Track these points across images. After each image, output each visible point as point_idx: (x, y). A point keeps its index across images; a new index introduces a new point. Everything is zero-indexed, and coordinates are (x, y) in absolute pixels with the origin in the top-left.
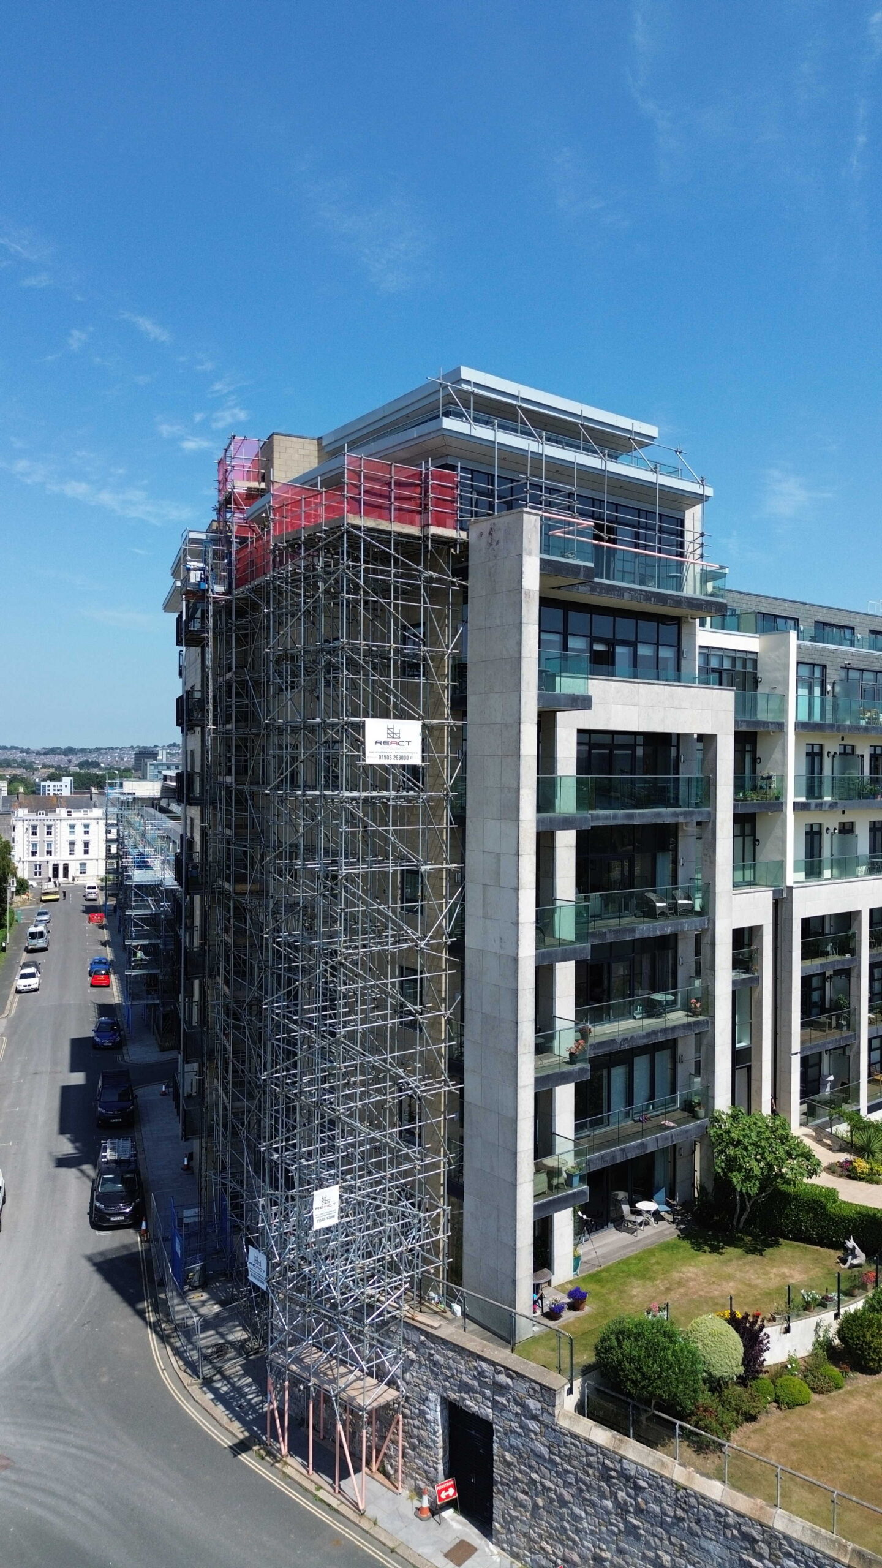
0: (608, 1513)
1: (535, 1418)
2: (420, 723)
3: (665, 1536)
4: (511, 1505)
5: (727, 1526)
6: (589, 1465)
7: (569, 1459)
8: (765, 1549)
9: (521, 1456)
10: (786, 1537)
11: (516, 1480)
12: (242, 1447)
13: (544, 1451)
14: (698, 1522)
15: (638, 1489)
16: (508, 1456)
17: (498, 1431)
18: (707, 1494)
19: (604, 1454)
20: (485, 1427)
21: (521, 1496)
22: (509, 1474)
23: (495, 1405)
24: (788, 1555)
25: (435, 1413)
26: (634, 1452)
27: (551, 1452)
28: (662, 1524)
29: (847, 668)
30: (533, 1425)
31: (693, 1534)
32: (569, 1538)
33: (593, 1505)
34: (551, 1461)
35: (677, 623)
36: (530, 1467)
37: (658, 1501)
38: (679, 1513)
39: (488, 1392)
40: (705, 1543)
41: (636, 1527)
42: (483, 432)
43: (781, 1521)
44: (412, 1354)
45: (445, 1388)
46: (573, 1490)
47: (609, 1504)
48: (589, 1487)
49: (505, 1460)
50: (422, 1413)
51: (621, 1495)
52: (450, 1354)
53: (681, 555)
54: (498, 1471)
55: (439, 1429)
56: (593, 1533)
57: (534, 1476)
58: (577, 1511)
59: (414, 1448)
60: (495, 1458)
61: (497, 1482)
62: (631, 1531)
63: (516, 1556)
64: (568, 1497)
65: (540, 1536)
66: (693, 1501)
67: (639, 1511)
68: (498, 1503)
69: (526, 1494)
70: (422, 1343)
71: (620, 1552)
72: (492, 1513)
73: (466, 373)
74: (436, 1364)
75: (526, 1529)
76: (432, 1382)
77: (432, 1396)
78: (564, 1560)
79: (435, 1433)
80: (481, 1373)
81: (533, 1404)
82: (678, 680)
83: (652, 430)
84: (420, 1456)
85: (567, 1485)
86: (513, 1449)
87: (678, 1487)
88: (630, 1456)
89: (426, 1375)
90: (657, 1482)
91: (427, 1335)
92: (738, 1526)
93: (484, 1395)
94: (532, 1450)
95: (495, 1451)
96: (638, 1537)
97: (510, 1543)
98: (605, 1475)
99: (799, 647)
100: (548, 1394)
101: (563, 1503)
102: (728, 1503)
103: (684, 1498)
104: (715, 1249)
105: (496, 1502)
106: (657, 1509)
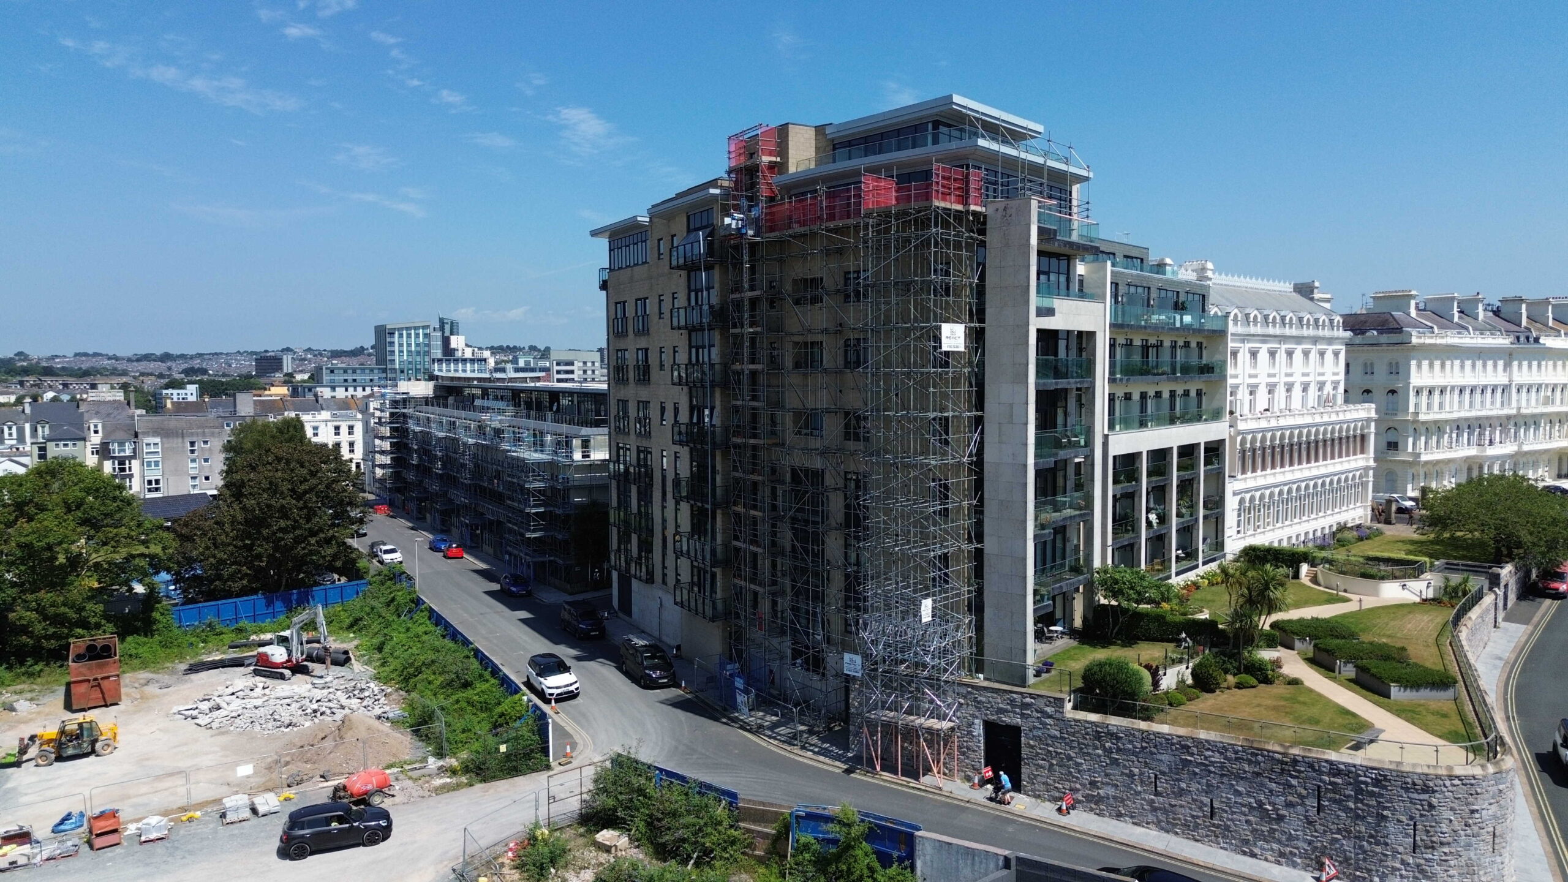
0: (1099, 756)
1: (1050, 717)
2: (963, 326)
3: (1135, 759)
4: (1034, 768)
5: (1173, 744)
6: (1087, 734)
7: (1073, 734)
8: (1195, 750)
9: (1041, 740)
10: (1207, 741)
11: (1038, 754)
12: (848, 771)
13: (1057, 734)
14: (1155, 747)
15: (1118, 738)
16: (1032, 742)
17: (1025, 730)
18: (1160, 731)
19: (1097, 726)
20: (1016, 731)
21: (1041, 762)
22: (1033, 753)
23: (1023, 715)
24: (1208, 749)
25: (979, 730)
26: (1114, 721)
27: (1061, 733)
28: (1134, 753)
29: (1129, 285)
30: (1049, 721)
31: (1152, 753)
32: (1074, 777)
33: (1089, 754)
34: (1062, 738)
35: (1069, 259)
36: (1047, 745)
37: (1130, 742)
38: (1144, 744)
39: (1018, 710)
40: (1159, 757)
41: (1117, 759)
42: (994, 146)
43: (1203, 735)
44: (962, 701)
45: (986, 715)
46: (1077, 750)
47: (1100, 752)
48: (1087, 746)
49: (1030, 745)
50: (970, 733)
51: (1108, 745)
52: (989, 694)
53: (1070, 214)
54: (1025, 751)
55: (982, 739)
56: (1089, 770)
57: (1051, 749)
58: (1079, 760)
59: (963, 754)
60: (1023, 746)
62: (1115, 762)
63: (1038, 797)
64: (1073, 755)
65: (1054, 781)
66: (1152, 737)
67: (1119, 750)
68: (1025, 770)
69: (1045, 760)
70: (969, 693)
71: (1107, 775)
73: (956, 99)
74: (979, 702)
75: (1044, 780)
76: (977, 714)
77: (977, 721)
78: (1071, 790)
79: (979, 741)
80: (1014, 700)
81: (1049, 710)
82: (1068, 295)
83: (1040, 128)
84: (968, 758)
85: (1072, 748)
86: (1035, 738)
87: (1143, 732)
88: (1113, 723)
89: (972, 710)
90: (1130, 732)
91: (973, 687)
92: (1179, 743)
93: (1015, 713)
94: (1049, 735)
95: (1023, 742)
96: (1118, 765)
97: (1033, 790)
98: (1098, 736)
99: (1112, 272)
100: (1059, 703)
101: (1069, 758)
102: (1173, 732)
103: (1146, 736)
104: (1103, 647)
105: (1023, 770)
106: (1130, 746)
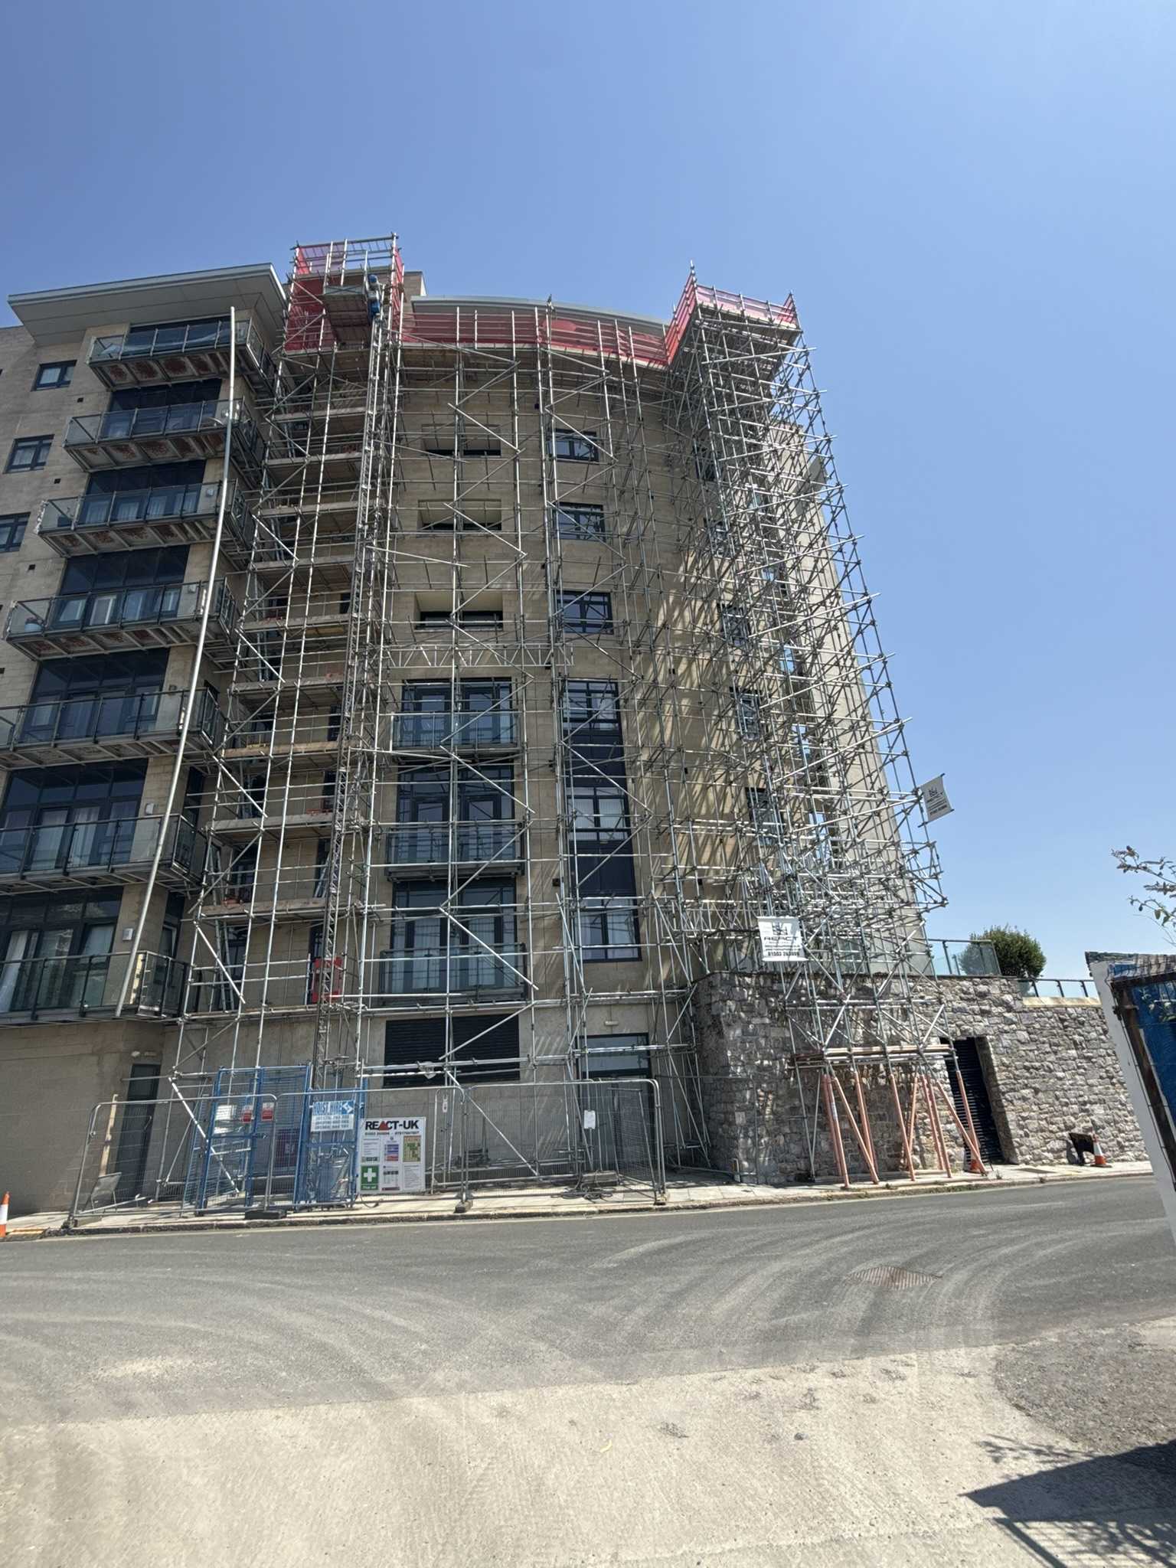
1: (1011, 1009)
7: (1041, 1032)
9: (1013, 1053)
13: (1026, 1036)
16: (1005, 1060)
17: (992, 1040)
22: (1010, 1078)
27: (1029, 1033)
30: (1012, 1017)
34: (1032, 1041)
36: (1022, 1059)
46: (1052, 1057)
48: (1058, 1046)
49: (1004, 1064)
51: (1076, 1038)
54: (1001, 1080)
55: (946, 1074)
60: (996, 1069)
61: (1004, 1093)
64: (1051, 1066)
68: (1011, 1116)
69: (1026, 1086)
72: (1009, 1130)
80: (967, 991)
81: (1008, 999)
85: (1046, 1055)
86: (1006, 1051)
94: (1019, 1041)
95: (995, 1063)
98: (1063, 1028)
